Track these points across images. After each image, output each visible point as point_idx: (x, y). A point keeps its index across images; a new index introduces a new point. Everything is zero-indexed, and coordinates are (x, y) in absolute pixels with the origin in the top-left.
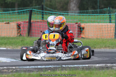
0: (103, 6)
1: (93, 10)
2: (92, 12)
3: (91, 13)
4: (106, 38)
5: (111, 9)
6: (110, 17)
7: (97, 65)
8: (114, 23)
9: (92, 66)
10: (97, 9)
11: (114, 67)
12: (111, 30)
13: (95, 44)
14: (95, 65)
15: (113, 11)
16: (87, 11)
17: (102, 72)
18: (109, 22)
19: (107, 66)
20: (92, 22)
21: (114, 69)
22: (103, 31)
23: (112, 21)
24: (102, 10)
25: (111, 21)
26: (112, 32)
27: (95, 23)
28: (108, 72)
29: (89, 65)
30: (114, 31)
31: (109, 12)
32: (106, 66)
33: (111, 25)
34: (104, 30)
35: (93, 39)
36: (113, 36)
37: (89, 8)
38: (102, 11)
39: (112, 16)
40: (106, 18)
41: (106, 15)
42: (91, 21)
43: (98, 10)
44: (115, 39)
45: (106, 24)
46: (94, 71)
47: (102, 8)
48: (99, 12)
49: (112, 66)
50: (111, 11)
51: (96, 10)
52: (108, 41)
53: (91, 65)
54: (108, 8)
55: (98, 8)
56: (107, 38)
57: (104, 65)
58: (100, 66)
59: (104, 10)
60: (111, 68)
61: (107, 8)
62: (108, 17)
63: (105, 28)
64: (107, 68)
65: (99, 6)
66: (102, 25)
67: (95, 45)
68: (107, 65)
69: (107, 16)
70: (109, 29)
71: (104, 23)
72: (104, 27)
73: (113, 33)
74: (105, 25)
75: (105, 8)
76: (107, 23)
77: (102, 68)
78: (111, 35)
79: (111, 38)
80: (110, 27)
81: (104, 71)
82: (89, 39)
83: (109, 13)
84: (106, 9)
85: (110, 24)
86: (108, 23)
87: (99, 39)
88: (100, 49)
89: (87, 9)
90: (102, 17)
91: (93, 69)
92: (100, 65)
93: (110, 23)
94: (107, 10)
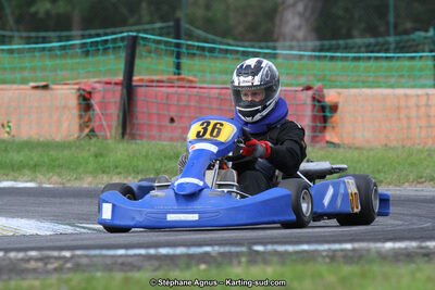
0: (409, 25)
1: (372, 40)
2: (368, 46)
3: (363, 49)
4: (420, 147)
7: (389, 245)
9: (368, 250)
10: (389, 35)
13: (380, 167)
14: (379, 245)
16: (350, 41)
17: (404, 270)
19: (427, 248)
20: (366, 84)
22: (409, 118)
24: (405, 37)
27: (379, 87)
28: (427, 270)
29: (357, 245)
32: (423, 251)
34: (414, 113)
35: (371, 149)
37: (356, 33)
38: (408, 41)
40: (421, 70)
41: (421, 57)
42: (364, 82)
43: (391, 39)
45: (420, 91)
46: (376, 268)
47: (406, 32)
48: (392, 46)
51: (381, 40)
52: (429, 155)
53: (364, 245)
55: (392, 31)
56: (426, 143)
57: (414, 244)
58: (400, 249)
59: (414, 40)
63: (418, 107)
64: (425, 255)
65: (396, 26)
66: (406, 96)
68: (424, 244)
71: (413, 87)
72: (412, 102)
74: (418, 96)
75: (419, 30)
76: (423, 87)
77: (408, 256)
81: (413, 266)
82: (356, 148)
84: (422, 34)
86: (430, 87)
87: (393, 148)
88: (396, 186)
89: (349, 36)
90: (407, 63)
91: (371, 261)
92: (398, 245)
94: (426, 38)
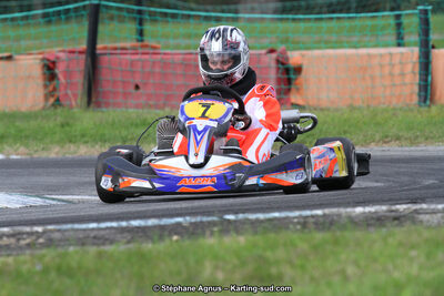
2: (330, 5)
3: (325, 9)
4: (385, 106)
6: (399, 25)
7: (359, 210)
8: (415, 45)
9: (339, 215)
11: (421, 217)
12: (402, 74)
13: (346, 128)
14: (349, 210)
17: (375, 234)
18: (395, 41)
19: (397, 211)
20: (329, 44)
21: (421, 222)
22: (373, 78)
23: (407, 39)
25: (402, 38)
26: (408, 79)
27: (343, 47)
28: (399, 233)
29: (327, 211)
30: (418, 76)
31: (393, 5)
32: (393, 214)
33: (402, 54)
34: (377, 73)
35: (337, 110)
36: (411, 94)
39: (405, 21)
40: (383, 28)
41: (383, 16)
42: (326, 42)
44: (420, 106)
45: (383, 51)
46: (348, 234)
48: (354, 5)
49: (416, 211)
52: (394, 114)
53: (335, 210)
56: (390, 102)
57: (384, 208)
58: (370, 212)
60: (411, 218)
62: (392, 22)
63: (381, 66)
64: (396, 219)
66: (369, 56)
67: (345, 132)
68: (394, 208)
69: (386, 18)
70: (397, 71)
71: (376, 46)
72: (376, 61)
73: (412, 84)
74: (381, 56)
76: (386, 46)
77: (378, 221)
78: (406, 91)
79: (408, 105)
80: (400, 63)
81: (384, 230)
82: (322, 109)
83: (392, 9)
85: (401, 50)
86: (393, 46)
87: (359, 108)
90: (369, 23)
91: (343, 228)
92: (367, 209)
93: (399, 45)
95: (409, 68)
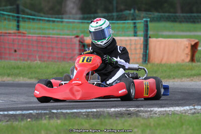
0: (123, 7)
5: (137, 11)
6: (135, 27)
7: (113, 110)
8: (141, 36)
9: (104, 112)
10: (113, 12)
11: (140, 113)
12: (136, 49)
14: (108, 109)
15: (140, 16)
17: (119, 121)
18: (133, 34)
19: (130, 111)
21: (140, 116)
23: (139, 33)
24: (121, 13)
25: (136, 33)
26: (138, 51)
28: (130, 121)
29: (98, 110)
30: (142, 50)
31: (133, 18)
32: (128, 112)
33: (136, 40)
36: (139, 59)
37: (99, 11)
38: (122, 15)
39: (138, 25)
40: (128, 28)
43: (115, 14)
44: (143, 63)
45: (127, 38)
46: (107, 120)
47: (121, 11)
48: (115, 17)
49: (138, 111)
50: (137, 16)
51: (110, 14)
53: (102, 109)
54: (132, 11)
55: (115, 10)
57: (124, 109)
58: (118, 111)
60: (136, 114)
61: (130, 10)
62: (132, 25)
63: (126, 45)
64: (129, 114)
65: (117, 8)
68: (128, 109)
69: (129, 24)
70: (133, 48)
71: (124, 36)
72: (124, 43)
73: (140, 54)
74: (126, 40)
75: (127, 10)
76: (129, 36)
77: (121, 115)
78: (137, 57)
79: (137, 63)
80: (135, 44)
81: (123, 119)
83: (132, 20)
84: (128, 12)
85: (135, 38)
86: (132, 36)
89: (96, 12)
90: (121, 25)
91: (105, 117)
92: (116, 109)
93: (135, 36)
94: (130, 14)
95: (138, 46)
